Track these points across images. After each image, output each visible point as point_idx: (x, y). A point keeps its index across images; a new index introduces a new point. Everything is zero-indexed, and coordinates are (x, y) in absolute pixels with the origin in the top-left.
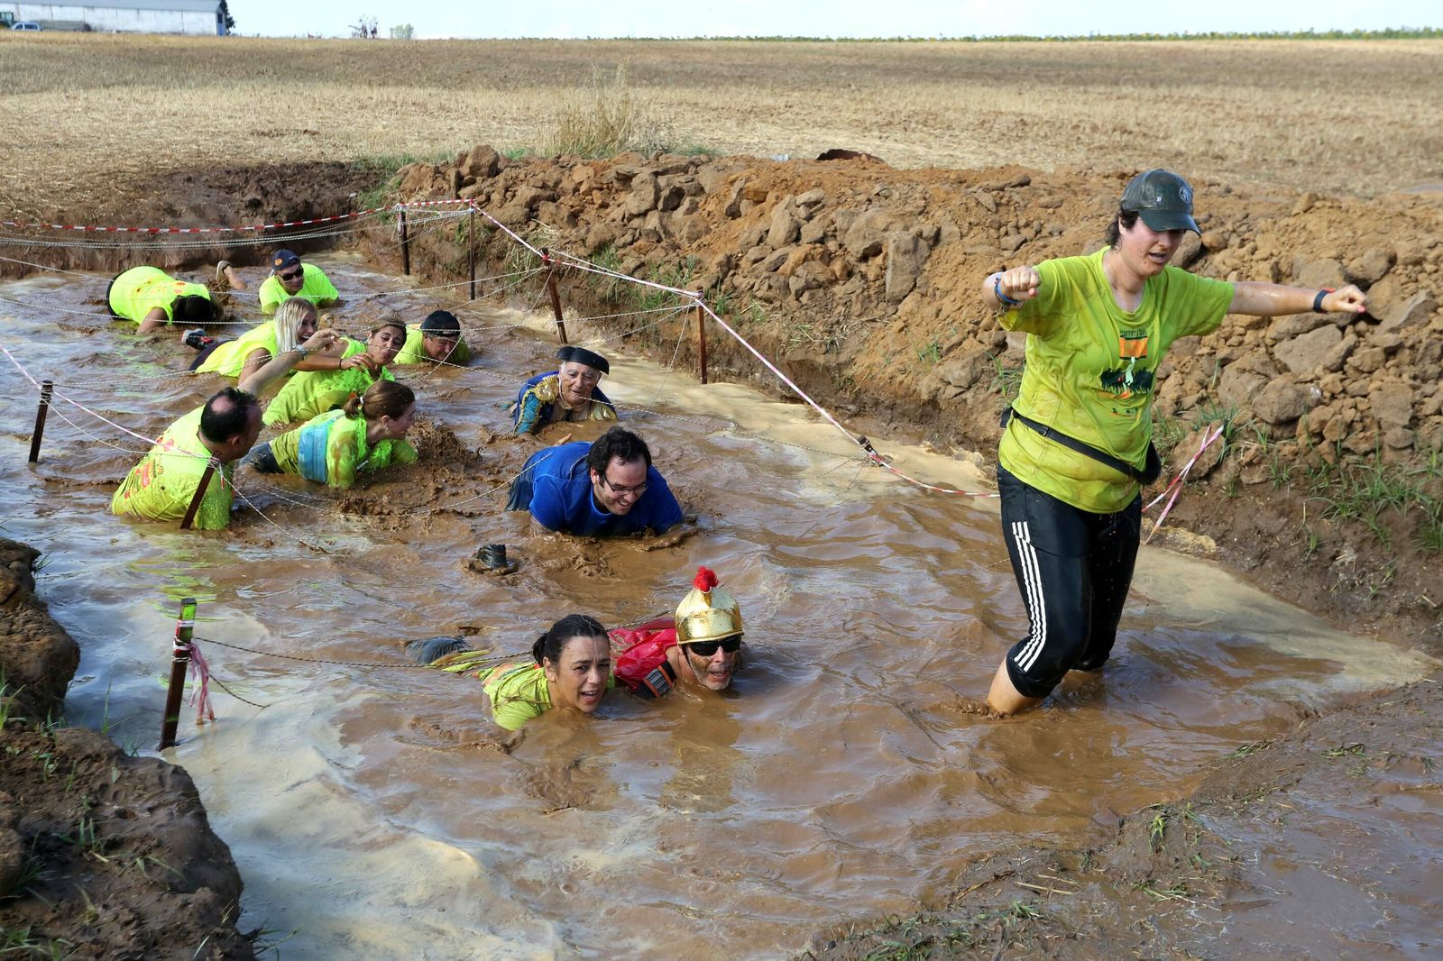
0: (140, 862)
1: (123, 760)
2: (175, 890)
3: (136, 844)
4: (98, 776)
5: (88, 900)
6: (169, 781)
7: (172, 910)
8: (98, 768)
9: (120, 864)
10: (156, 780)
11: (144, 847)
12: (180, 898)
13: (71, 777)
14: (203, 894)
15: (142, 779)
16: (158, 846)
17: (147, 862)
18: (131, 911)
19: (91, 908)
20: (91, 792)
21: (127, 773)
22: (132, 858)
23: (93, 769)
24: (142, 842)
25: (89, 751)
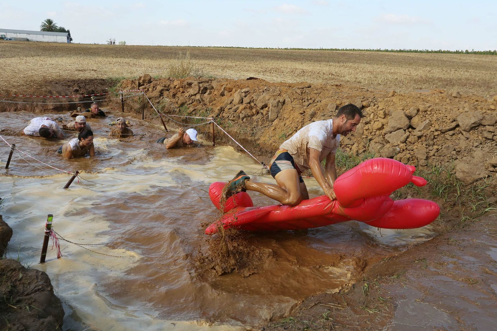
0: (27, 307)
1: (24, 270)
2: (40, 317)
3: (27, 301)
4: (15, 277)
5: (8, 322)
6: (40, 277)
7: (38, 325)
8: (15, 273)
9: (21, 308)
10: (35, 277)
11: (30, 302)
12: (42, 320)
13: (5, 277)
14: (50, 318)
15: (31, 277)
16: (35, 301)
17: (30, 307)
18: (24, 326)
19: (9, 325)
20: (12, 282)
21: (25, 275)
22: (25, 306)
23: (13, 274)
24: (29, 300)
25: (12, 268)
